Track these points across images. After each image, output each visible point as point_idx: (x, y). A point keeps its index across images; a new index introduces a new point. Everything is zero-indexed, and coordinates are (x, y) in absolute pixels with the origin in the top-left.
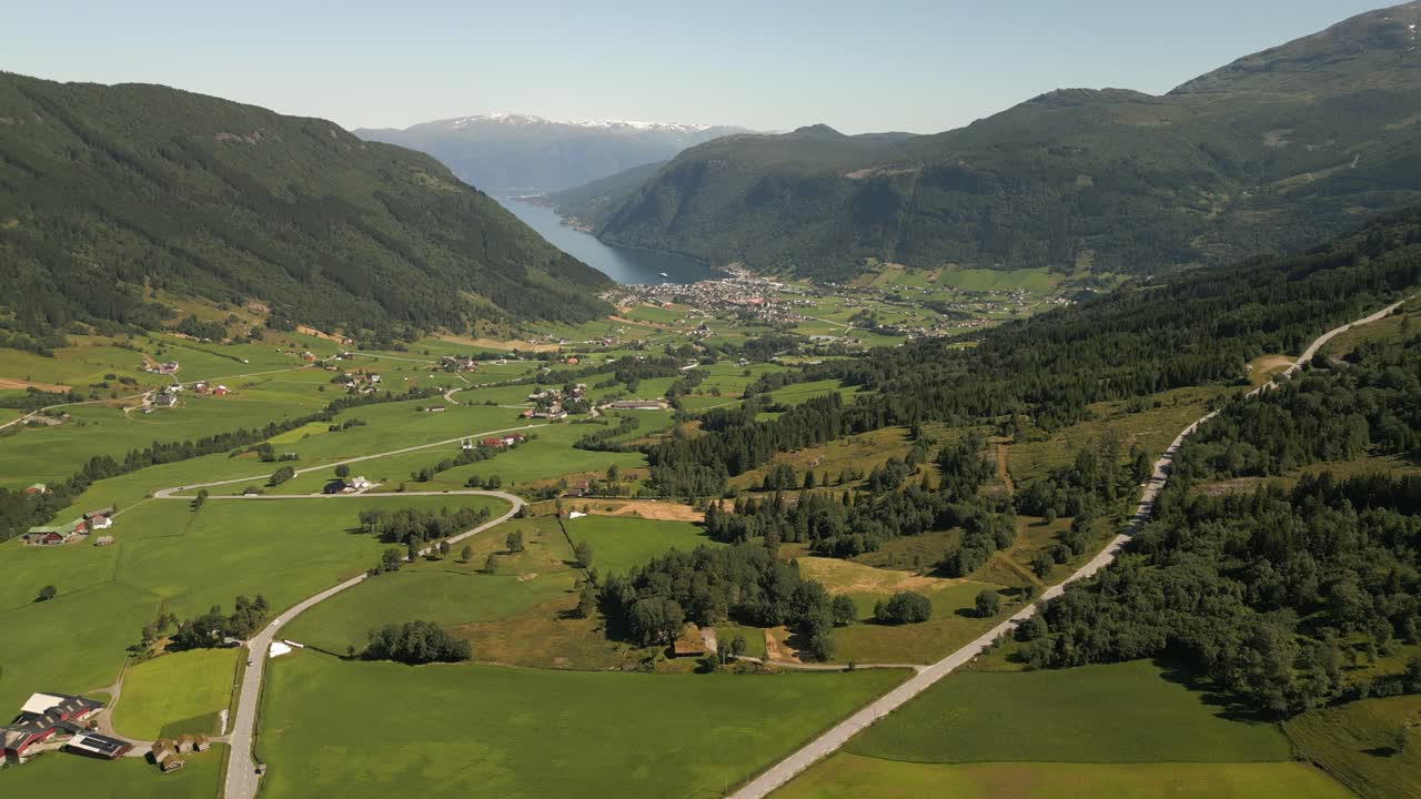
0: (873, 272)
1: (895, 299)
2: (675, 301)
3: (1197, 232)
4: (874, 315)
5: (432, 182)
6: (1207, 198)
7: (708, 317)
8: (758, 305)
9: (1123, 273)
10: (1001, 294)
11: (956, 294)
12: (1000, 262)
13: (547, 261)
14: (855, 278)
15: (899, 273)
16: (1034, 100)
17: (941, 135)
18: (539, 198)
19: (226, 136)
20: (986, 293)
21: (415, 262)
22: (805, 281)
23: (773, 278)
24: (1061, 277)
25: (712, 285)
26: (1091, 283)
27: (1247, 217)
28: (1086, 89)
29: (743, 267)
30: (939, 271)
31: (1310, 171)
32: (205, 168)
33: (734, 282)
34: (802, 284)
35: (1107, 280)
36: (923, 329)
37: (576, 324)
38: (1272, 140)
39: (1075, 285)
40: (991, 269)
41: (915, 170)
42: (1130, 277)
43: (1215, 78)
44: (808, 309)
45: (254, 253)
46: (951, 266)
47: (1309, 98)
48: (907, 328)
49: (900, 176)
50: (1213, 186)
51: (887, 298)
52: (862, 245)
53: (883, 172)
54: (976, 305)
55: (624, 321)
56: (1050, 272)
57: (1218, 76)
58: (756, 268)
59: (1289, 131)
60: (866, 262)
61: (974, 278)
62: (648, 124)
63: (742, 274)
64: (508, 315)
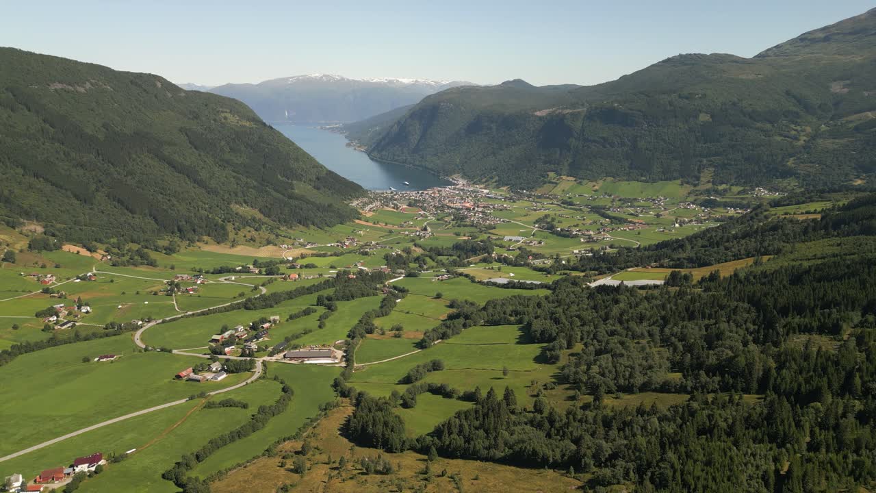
0: (553, 183)
1: (568, 203)
2: (410, 205)
3: (791, 156)
4: (553, 219)
5: (232, 119)
6: (796, 130)
7: (432, 218)
8: (468, 209)
9: (737, 185)
10: (648, 200)
11: (613, 201)
12: (645, 176)
13: (314, 178)
14: (540, 187)
15: (571, 184)
16: (664, 61)
17: (600, 85)
18: (337, 128)
19: (59, 86)
20: (636, 200)
21: (199, 183)
22: (505, 188)
23: (482, 186)
24: (690, 188)
25: (439, 191)
26: (713, 193)
27: (829, 144)
28: (699, 54)
29: (462, 177)
30: (601, 182)
31: (870, 111)
32: (29, 111)
33: (454, 189)
34: (503, 191)
35: (725, 190)
36: (591, 233)
37: (327, 228)
38: (837, 88)
39: (701, 194)
40: (638, 181)
41: (582, 110)
42: (742, 188)
43: (788, 46)
44: (504, 212)
45: (46, 180)
46: (609, 179)
47: (858, 59)
48: (579, 231)
49: (571, 114)
50: (799, 121)
51: (562, 203)
52: (545, 163)
53: (560, 111)
54: (629, 209)
55: (366, 223)
56: (682, 185)
57: (790, 45)
58: (471, 178)
59: (848, 82)
60: (548, 175)
61: (627, 188)
62: (412, 80)
63: (461, 182)
64: (271, 223)
